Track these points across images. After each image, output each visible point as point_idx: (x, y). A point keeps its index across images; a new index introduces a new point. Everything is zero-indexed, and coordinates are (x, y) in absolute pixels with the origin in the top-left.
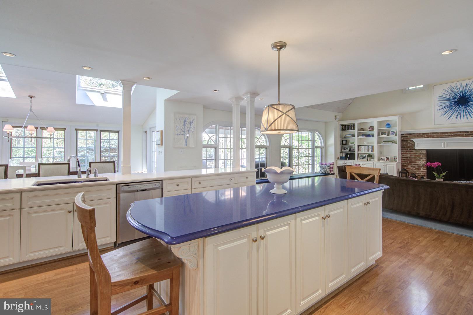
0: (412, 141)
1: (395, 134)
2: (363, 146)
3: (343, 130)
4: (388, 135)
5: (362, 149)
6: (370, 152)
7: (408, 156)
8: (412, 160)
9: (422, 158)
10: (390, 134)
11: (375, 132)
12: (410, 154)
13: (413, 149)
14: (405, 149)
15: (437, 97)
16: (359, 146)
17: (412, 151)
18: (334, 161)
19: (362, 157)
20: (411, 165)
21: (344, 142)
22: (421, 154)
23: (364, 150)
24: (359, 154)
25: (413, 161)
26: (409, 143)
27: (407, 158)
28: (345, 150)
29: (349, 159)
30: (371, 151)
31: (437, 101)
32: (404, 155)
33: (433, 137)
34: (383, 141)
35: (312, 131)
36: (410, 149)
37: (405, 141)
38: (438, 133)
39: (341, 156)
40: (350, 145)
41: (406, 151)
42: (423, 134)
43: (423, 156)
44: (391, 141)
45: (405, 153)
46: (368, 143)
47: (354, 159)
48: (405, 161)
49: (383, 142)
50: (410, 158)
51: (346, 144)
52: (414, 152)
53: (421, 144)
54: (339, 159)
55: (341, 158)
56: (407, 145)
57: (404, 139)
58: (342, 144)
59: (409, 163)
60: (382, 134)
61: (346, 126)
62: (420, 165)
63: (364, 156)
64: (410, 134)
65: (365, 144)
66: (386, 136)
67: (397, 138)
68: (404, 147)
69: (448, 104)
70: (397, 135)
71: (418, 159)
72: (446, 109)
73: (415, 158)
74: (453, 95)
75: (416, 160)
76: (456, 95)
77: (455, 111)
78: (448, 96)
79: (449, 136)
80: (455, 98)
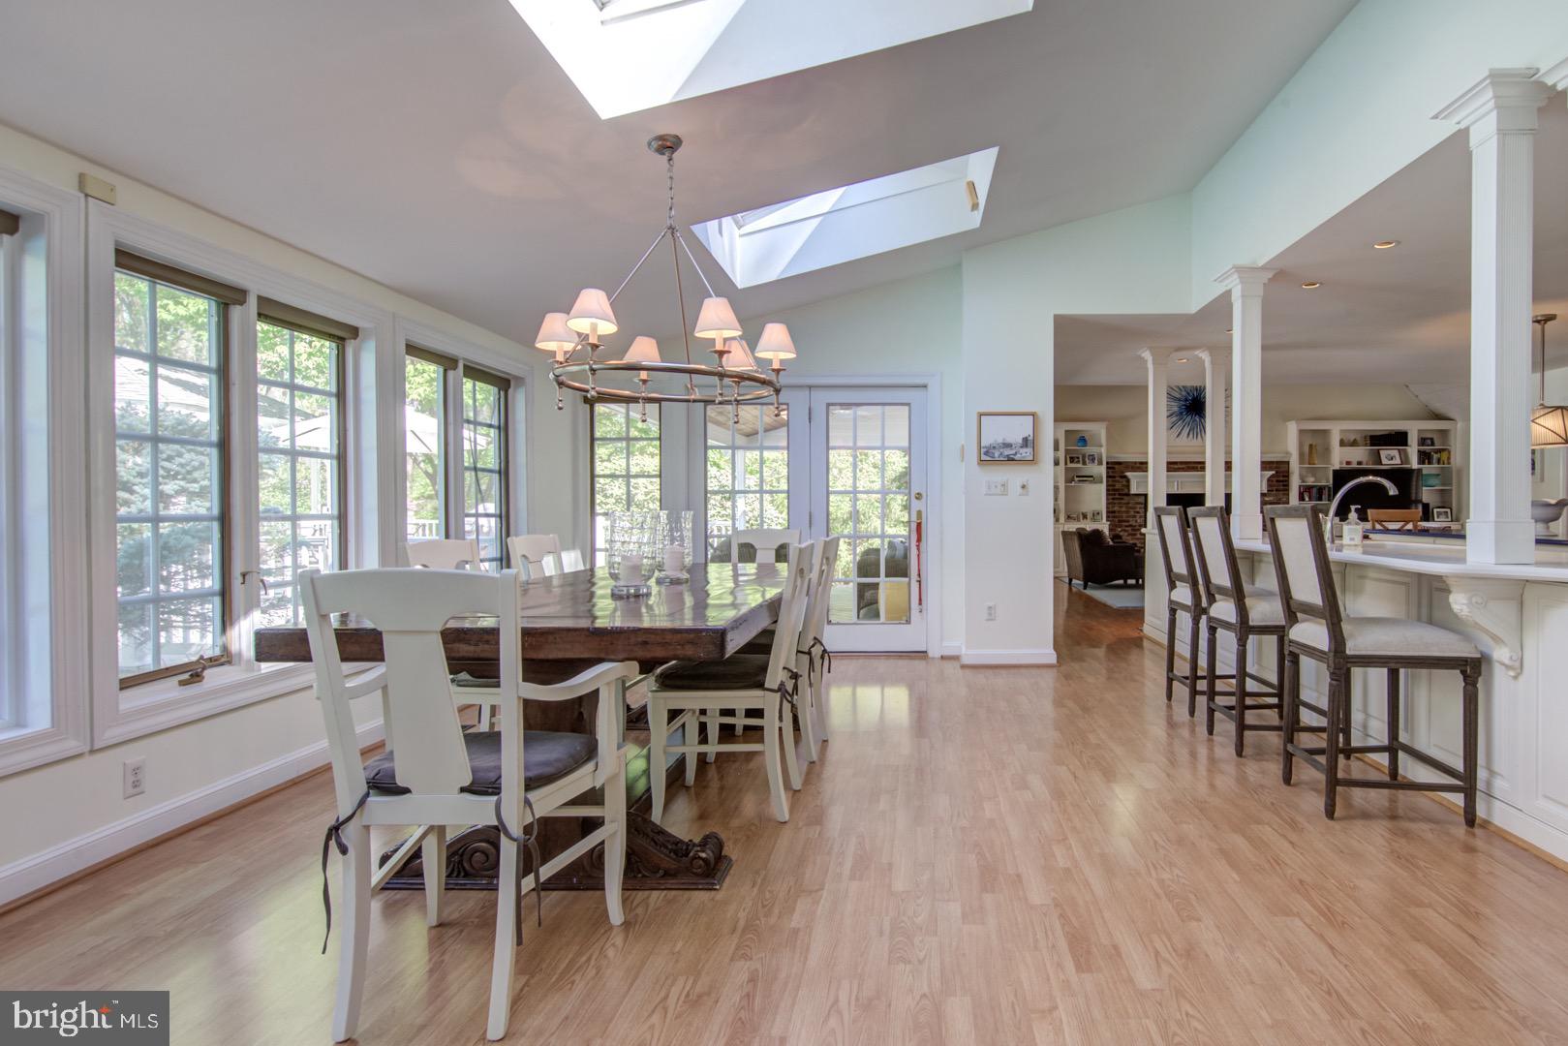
0: (1125, 477)
1: (1096, 461)
4: (1084, 463)
7: (1116, 508)
8: (1122, 517)
9: (1138, 512)
10: (1087, 461)
11: (1060, 455)
12: (1119, 504)
13: (1124, 495)
14: (1112, 494)
17: (1122, 499)
20: (1121, 526)
22: (1137, 503)
25: (1124, 518)
26: (1118, 481)
27: (1118, 512)
32: (1112, 507)
34: (1078, 477)
36: (1120, 494)
37: (1115, 477)
41: (1116, 499)
43: (1140, 508)
44: (1091, 477)
45: (1114, 503)
49: (1077, 479)
52: (1126, 499)
56: (1114, 485)
57: (1113, 472)
59: (1118, 523)
60: (1072, 460)
62: (1136, 526)
64: (1120, 463)
66: (1080, 465)
67: (1102, 470)
68: (1113, 490)
69: (1176, 409)
70: (1100, 463)
71: (1132, 513)
72: (1175, 419)
73: (1127, 512)
74: (1184, 393)
75: (1128, 517)
76: (1189, 394)
77: (1186, 423)
78: (1177, 394)
79: (1179, 468)
80: (1186, 400)
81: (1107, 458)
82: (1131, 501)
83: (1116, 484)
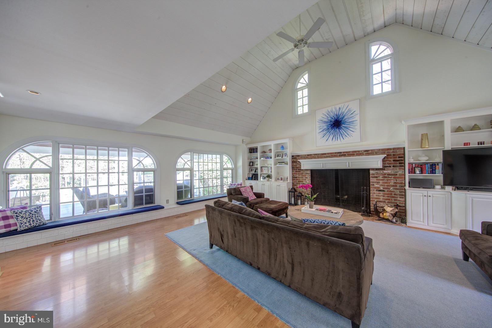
0: (299, 162)
1: (287, 156)
2: (265, 167)
3: (251, 153)
6: (270, 173)
7: (297, 176)
8: (300, 180)
9: (307, 178)
10: (284, 156)
11: (273, 154)
12: (299, 174)
13: (301, 170)
14: (295, 170)
15: (318, 121)
16: (262, 167)
18: (242, 182)
19: (263, 178)
20: (299, 184)
21: (251, 164)
22: (306, 174)
23: (265, 171)
24: (262, 175)
25: (301, 180)
26: (298, 164)
27: (296, 177)
28: (252, 171)
29: (254, 180)
31: (318, 125)
32: (294, 175)
33: (315, 158)
34: (279, 163)
35: (221, 154)
36: (299, 170)
37: (295, 162)
38: (319, 154)
39: (249, 177)
40: (255, 166)
41: (296, 172)
42: (308, 155)
43: (308, 176)
44: (284, 162)
45: (295, 174)
46: (268, 164)
47: (258, 180)
48: (295, 180)
49: (278, 164)
51: (252, 166)
52: (301, 172)
53: (306, 165)
54: (247, 179)
55: (249, 179)
57: (294, 160)
58: (250, 166)
59: (298, 182)
60: (278, 156)
61: (252, 149)
63: (265, 176)
64: (298, 156)
65: (266, 165)
66: (281, 158)
67: (288, 159)
68: (294, 168)
69: (325, 127)
71: (304, 178)
72: (325, 132)
73: (302, 178)
74: (330, 119)
75: (303, 180)
76: (332, 118)
77: (331, 133)
78: (326, 120)
79: (327, 156)
80: (331, 122)
81: (292, 154)
82: (304, 173)
83: (297, 165)
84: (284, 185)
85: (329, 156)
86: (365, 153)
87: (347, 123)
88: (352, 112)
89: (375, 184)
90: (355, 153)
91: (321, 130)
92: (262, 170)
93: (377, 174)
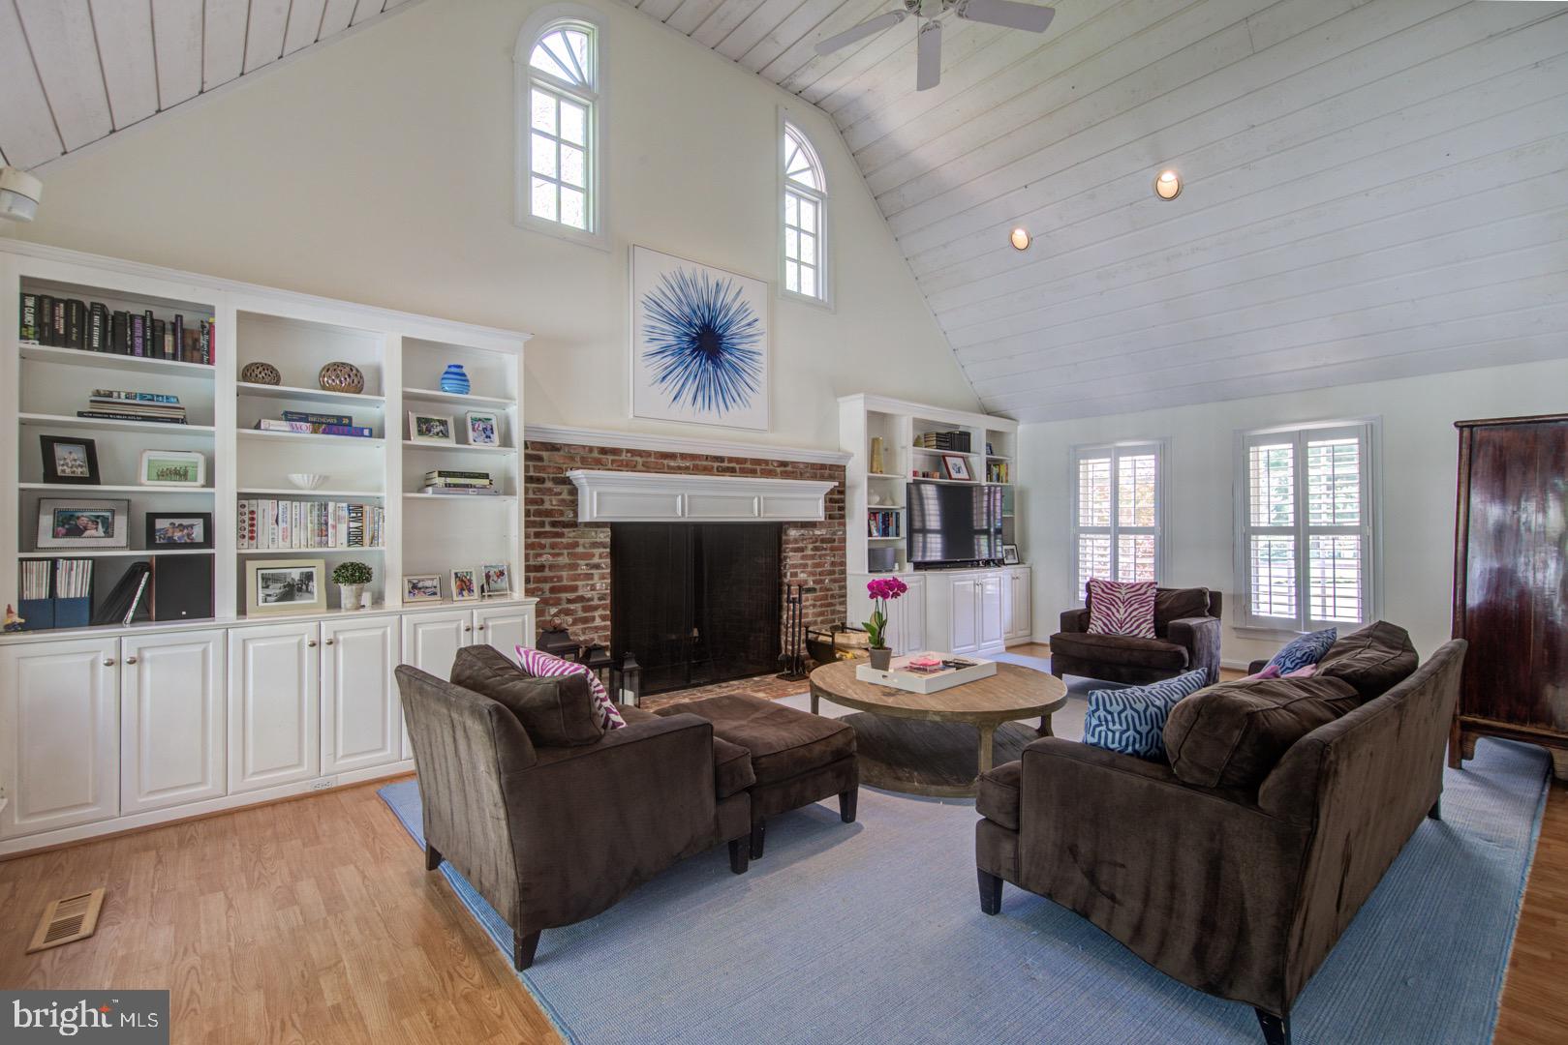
0: (567, 481)
1: (496, 437)
2: (281, 497)
3: (52, 340)
4: (462, 438)
5: (265, 523)
6: (338, 544)
7: (545, 558)
8: (560, 579)
9: (597, 566)
11: (387, 408)
12: (553, 546)
13: (566, 525)
14: (545, 524)
15: (644, 299)
16: (252, 496)
17: (561, 535)
19: (276, 589)
20: (557, 602)
22: (595, 545)
23: (289, 534)
24: (250, 564)
25: (565, 583)
26: (550, 490)
27: (549, 567)
30: (343, 538)
31: (643, 317)
33: (633, 468)
34: (441, 474)
36: (554, 524)
37: (540, 480)
38: (648, 454)
39: (35, 592)
40: (149, 486)
41: (545, 534)
42: (603, 451)
43: (601, 557)
44: (487, 477)
45: (541, 546)
46: (324, 480)
48: (531, 586)
49: (440, 481)
50: (552, 567)
51: (95, 479)
52: (570, 535)
56: (542, 502)
57: (536, 469)
59: (548, 594)
60: (425, 426)
62: (591, 599)
63: (295, 575)
64: (553, 447)
65: (302, 481)
66: (450, 443)
67: (512, 462)
68: (538, 514)
69: (671, 340)
70: (506, 441)
71: (583, 569)
72: (669, 360)
73: (574, 566)
74: (685, 309)
75: (576, 578)
76: (695, 312)
77: (690, 374)
78: (673, 308)
79: (679, 468)
80: (690, 324)
81: (527, 429)
82: (581, 541)
83: (546, 498)
84: (519, 620)
85: (687, 468)
86: (779, 470)
87: (737, 353)
88: (750, 319)
89: (799, 571)
90: (758, 468)
91: (655, 347)
92: (248, 528)
93: (803, 540)
